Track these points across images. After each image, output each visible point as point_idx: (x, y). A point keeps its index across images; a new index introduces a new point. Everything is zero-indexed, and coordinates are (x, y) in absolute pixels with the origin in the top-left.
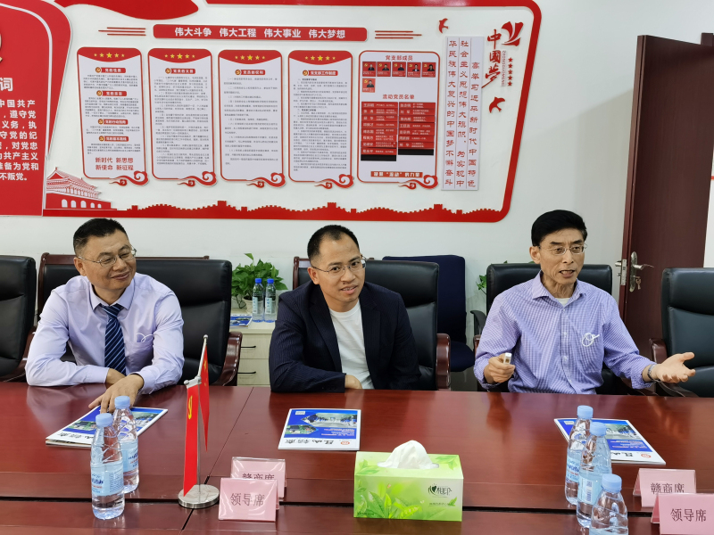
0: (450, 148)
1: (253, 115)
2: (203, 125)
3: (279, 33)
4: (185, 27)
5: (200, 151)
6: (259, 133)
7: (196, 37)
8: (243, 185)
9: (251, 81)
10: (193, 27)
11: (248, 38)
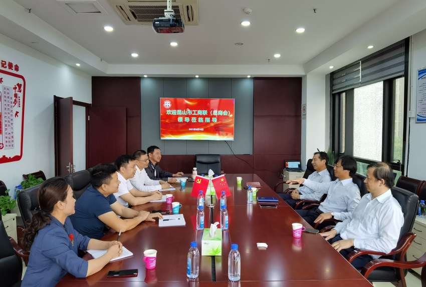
0: (6, 131)
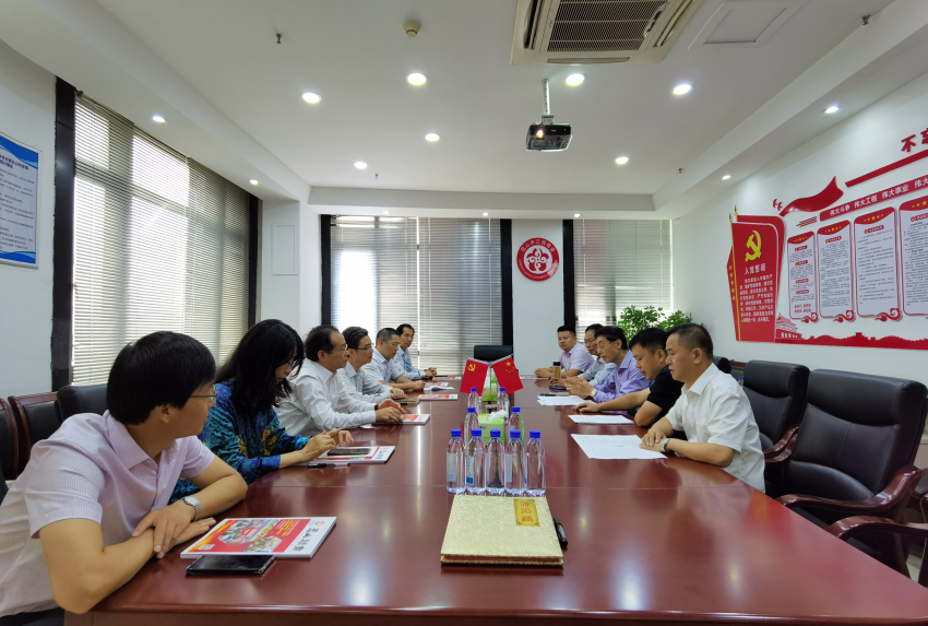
1: (877, 263)
2: (845, 276)
3: (893, 193)
4: (835, 209)
5: (845, 296)
6: (882, 276)
7: (841, 213)
8: (872, 319)
9: (875, 236)
10: (839, 207)
11: (872, 203)
